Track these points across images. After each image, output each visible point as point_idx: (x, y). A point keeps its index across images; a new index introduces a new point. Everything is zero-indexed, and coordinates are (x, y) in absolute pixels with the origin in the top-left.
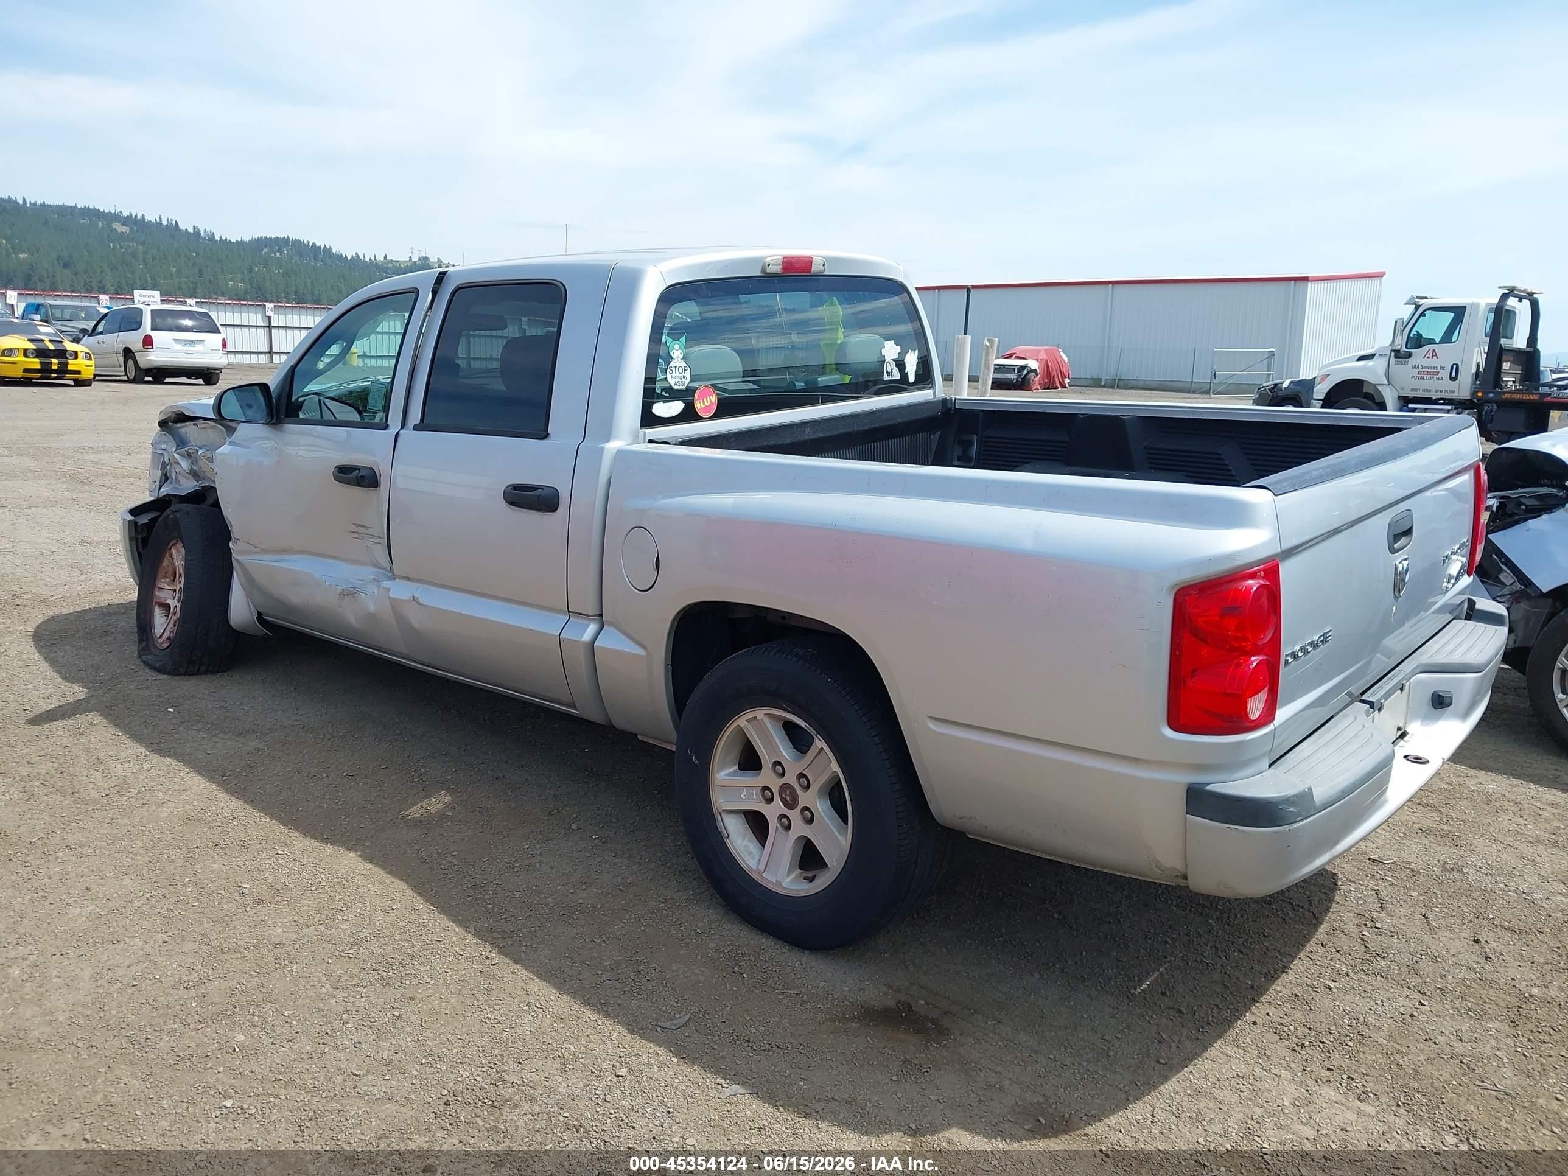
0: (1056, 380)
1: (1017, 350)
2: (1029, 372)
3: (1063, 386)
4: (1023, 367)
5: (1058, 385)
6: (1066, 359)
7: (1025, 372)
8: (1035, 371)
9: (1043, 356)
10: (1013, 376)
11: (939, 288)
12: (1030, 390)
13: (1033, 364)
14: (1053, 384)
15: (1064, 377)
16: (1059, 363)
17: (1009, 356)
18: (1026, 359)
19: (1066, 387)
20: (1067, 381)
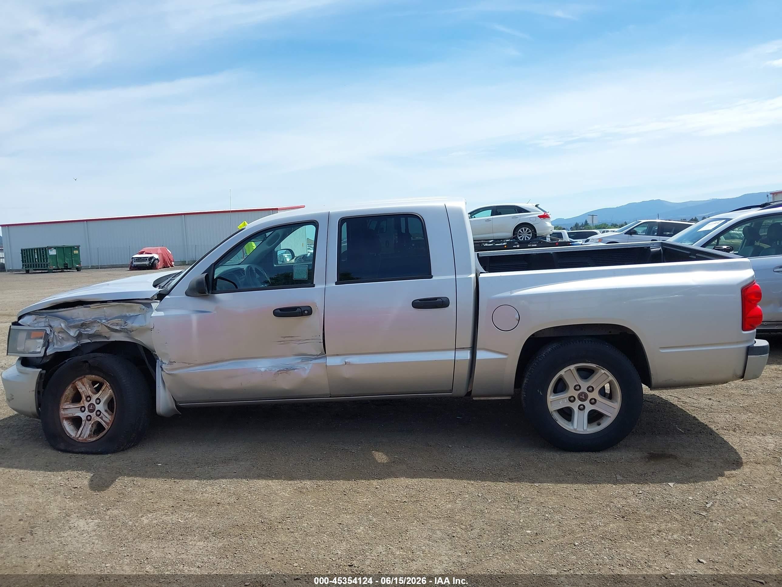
0: (168, 263)
1: (145, 249)
2: (154, 260)
3: (172, 266)
4: (151, 258)
5: (169, 266)
6: (170, 252)
7: (153, 260)
8: (157, 259)
9: (159, 251)
10: (147, 263)
11: (87, 220)
12: (157, 269)
13: (156, 256)
14: (167, 266)
15: (171, 262)
16: (167, 254)
17: (142, 253)
18: (151, 254)
19: (173, 266)
20: (173, 263)
